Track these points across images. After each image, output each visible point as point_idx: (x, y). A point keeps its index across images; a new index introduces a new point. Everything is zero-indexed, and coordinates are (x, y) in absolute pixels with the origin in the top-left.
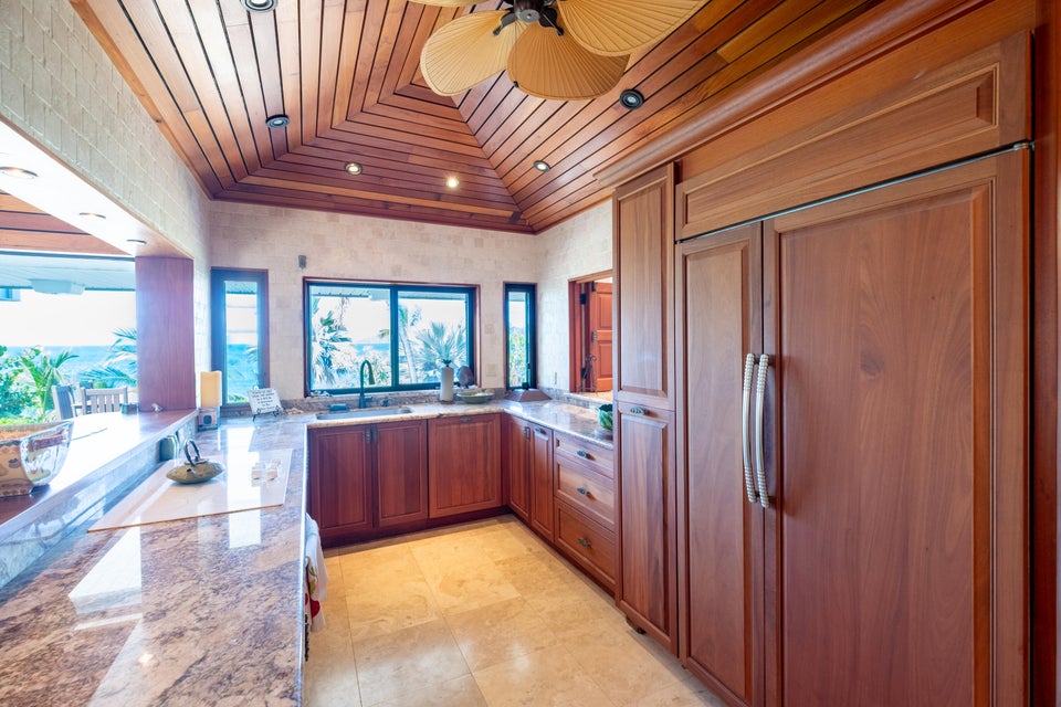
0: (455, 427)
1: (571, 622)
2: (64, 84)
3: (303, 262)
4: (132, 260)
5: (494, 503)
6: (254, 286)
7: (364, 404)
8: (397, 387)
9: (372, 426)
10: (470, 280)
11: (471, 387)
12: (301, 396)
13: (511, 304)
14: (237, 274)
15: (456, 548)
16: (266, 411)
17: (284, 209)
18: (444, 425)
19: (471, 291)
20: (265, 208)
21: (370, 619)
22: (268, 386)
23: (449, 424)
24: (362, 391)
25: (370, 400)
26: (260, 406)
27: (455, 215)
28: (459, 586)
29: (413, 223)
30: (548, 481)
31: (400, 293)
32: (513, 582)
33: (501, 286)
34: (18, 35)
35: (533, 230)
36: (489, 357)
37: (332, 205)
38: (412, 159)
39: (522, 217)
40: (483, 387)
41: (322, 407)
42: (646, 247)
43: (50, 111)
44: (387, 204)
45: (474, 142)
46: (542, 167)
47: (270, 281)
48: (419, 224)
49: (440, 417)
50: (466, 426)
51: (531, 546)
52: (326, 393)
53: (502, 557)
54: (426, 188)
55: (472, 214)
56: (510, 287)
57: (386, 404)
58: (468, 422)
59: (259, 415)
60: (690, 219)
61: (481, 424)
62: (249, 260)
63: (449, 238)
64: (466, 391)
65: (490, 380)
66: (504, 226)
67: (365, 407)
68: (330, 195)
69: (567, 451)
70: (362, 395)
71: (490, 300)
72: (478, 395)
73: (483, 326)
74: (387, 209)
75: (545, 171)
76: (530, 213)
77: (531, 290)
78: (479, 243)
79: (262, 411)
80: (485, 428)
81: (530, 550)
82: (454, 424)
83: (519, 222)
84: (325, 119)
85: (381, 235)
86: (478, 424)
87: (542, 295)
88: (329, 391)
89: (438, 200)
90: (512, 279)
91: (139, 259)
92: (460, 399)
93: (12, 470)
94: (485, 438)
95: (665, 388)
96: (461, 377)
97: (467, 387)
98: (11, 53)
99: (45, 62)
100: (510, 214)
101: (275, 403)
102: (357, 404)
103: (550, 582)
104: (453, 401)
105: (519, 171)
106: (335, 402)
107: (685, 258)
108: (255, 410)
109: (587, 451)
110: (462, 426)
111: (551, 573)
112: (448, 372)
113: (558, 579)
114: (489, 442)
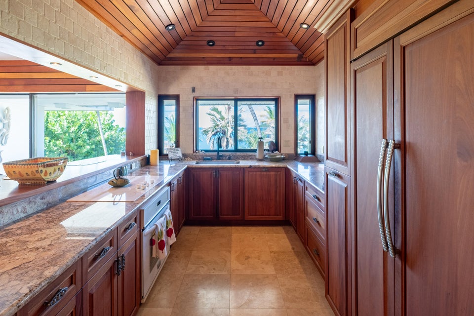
0: (259, 173)
1: (297, 298)
2: (66, 29)
3: (194, 90)
4: (125, 93)
5: (280, 218)
6: (174, 102)
7: (219, 158)
8: (236, 150)
9: (216, 169)
10: (275, 94)
11: (275, 152)
12: (192, 152)
13: (300, 107)
14: (168, 97)
15: (254, 238)
16: (175, 158)
17: (186, 66)
18: (253, 171)
19: (277, 100)
20: (179, 67)
21: (198, 265)
22: (179, 147)
23: (256, 172)
24: (218, 151)
25: (222, 156)
26: (173, 156)
27: (266, 60)
28: (246, 259)
29: (245, 67)
30: (303, 211)
31: (239, 102)
32: (275, 265)
33: (293, 97)
34: (42, 14)
35: (313, 63)
36: (287, 136)
37: (205, 62)
38: (237, 34)
39: (304, 56)
40: (282, 152)
41: (200, 158)
42: (338, 68)
43: (58, 40)
44: (230, 59)
45: (266, 20)
46: (305, 26)
47: (180, 100)
48: (248, 67)
49: (250, 167)
50: (265, 173)
51: (294, 247)
52: (203, 151)
53: (275, 249)
54: (247, 48)
55: (274, 58)
56: (298, 97)
57: (230, 158)
58: (265, 171)
59: (172, 160)
60: (358, 45)
61: (274, 173)
62: (172, 91)
63: (263, 72)
64: (272, 154)
65: (286, 149)
66: (295, 63)
67: (220, 159)
68: (204, 58)
69: (310, 194)
70: (218, 153)
71: (287, 105)
72: (278, 157)
73: (282, 118)
74: (230, 61)
75: (307, 28)
76: (308, 53)
77: (313, 98)
78: (280, 74)
79: (173, 158)
80: (276, 175)
81: (293, 249)
82: (258, 171)
83: (303, 60)
84: (192, 22)
85: (228, 74)
86: (272, 173)
87: (318, 100)
88: (204, 151)
89: (255, 53)
90: (300, 92)
91: (127, 93)
92: (267, 158)
93: (37, 174)
94: (276, 181)
95: (346, 160)
96: (270, 146)
97: (273, 152)
98: (38, 21)
99: (56, 21)
100: (296, 56)
101: (179, 154)
102: (216, 157)
103: (296, 270)
104: (263, 159)
105: (294, 31)
106: (206, 156)
107: (355, 72)
108: (170, 157)
109: (318, 196)
110: (263, 173)
111: (299, 265)
112: (261, 144)
113: (302, 270)
114: (278, 182)
